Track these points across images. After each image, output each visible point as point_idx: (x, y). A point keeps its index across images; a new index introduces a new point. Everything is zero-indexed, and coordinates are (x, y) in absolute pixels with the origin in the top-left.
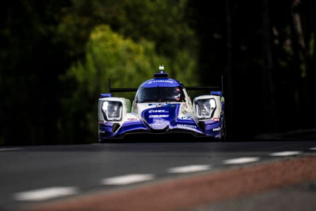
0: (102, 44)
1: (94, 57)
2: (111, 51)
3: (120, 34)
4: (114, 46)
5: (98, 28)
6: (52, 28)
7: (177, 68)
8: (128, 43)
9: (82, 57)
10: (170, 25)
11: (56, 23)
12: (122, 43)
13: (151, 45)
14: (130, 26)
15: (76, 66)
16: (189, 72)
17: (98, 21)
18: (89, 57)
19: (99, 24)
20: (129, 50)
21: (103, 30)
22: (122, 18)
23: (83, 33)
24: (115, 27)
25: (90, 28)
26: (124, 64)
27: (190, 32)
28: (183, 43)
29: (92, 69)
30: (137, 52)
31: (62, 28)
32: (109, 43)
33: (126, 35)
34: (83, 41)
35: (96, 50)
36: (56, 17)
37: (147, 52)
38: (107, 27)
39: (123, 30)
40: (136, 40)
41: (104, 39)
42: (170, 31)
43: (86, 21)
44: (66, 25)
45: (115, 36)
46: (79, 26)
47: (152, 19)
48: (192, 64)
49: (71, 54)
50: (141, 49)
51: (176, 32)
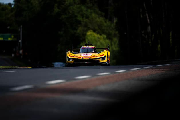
0: (90, 36)
2: (93, 38)
4: (94, 36)
5: (89, 31)
6: (75, 31)
7: (113, 43)
8: (98, 35)
9: (84, 40)
11: (77, 30)
12: (96, 35)
13: (105, 36)
14: (99, 30)
15: (83, 42)
16: (116, 45)
17: (89, 29)
20: (99, 38)
21: (91, 32)
22: (97, 28)
23: (85, 32)
24: (94, 31)
25: (87, 31)
26: (97, 42)
27: (117, 32)
28: (115, 35)
30: (101, 39)
31: (78, 31)
33: (98, 33)
34: (85, 35)
35: (89, 38)
36: (77, 28)
37: (104, 38)
38: (92, 31)
39: (97, 32)
40: (101, 35)
41: (91, 35)
42: (111, 31)
43: (85, 29)
44: (80, 30)
45: (94, 33)
46: (83, 30)
47: (106, 28)
48: (118, 42)
49: (81, 39)
50: (102, 37)
51: (113, 32)
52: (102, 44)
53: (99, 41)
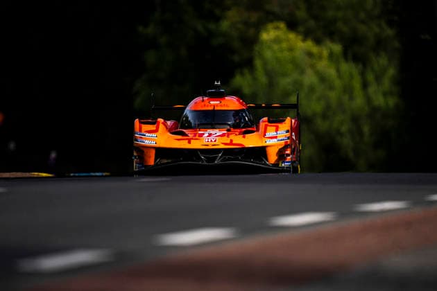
0: (276, 47)
1: (265, 63)
2: (286, 54)
3: (298, 33)
4: (291, 49)
5: (270, 26)
6: (212, 26)
7: (370, 77)
8: (309, 45)
9: (249, 64)
10: (363, 22)
11: (217, 19)
12: (302, 45)
13: (337, 48)
14: (312, 23)
15: (242, 74)
16: (387, 83)
17: (271, 17)
18: (258, 63)
19: (272, 21)
20: (310, 54)
21: (277, 28)
22: (301, 14)
23: (252, 31)
24: (292, 26)
25: (259, 26)
26: (302, 72)
27: (390, 32)
28: (380, 44)
29: (263, 79)
30: (320, 57)
31: (225, 25)
32: (284, 45)
33: (306, 35)
34: (251, 42)
35: (268, 54)
36: (217, 12)
37: (331, 55)
38: (282, 25)
39: (301, 29)
40: (318, 42)
41: (277, 40)
42: (362, 28)
43: (254, 17)
44: (230, 22)
45: (292, 36)
46: (246, 23)
47: (340, 14)
48: (391, 72)
49: (236, 58)
50: (325, 53)
51: (371, 31)
52: (323, 79)
53: (313, 66)
